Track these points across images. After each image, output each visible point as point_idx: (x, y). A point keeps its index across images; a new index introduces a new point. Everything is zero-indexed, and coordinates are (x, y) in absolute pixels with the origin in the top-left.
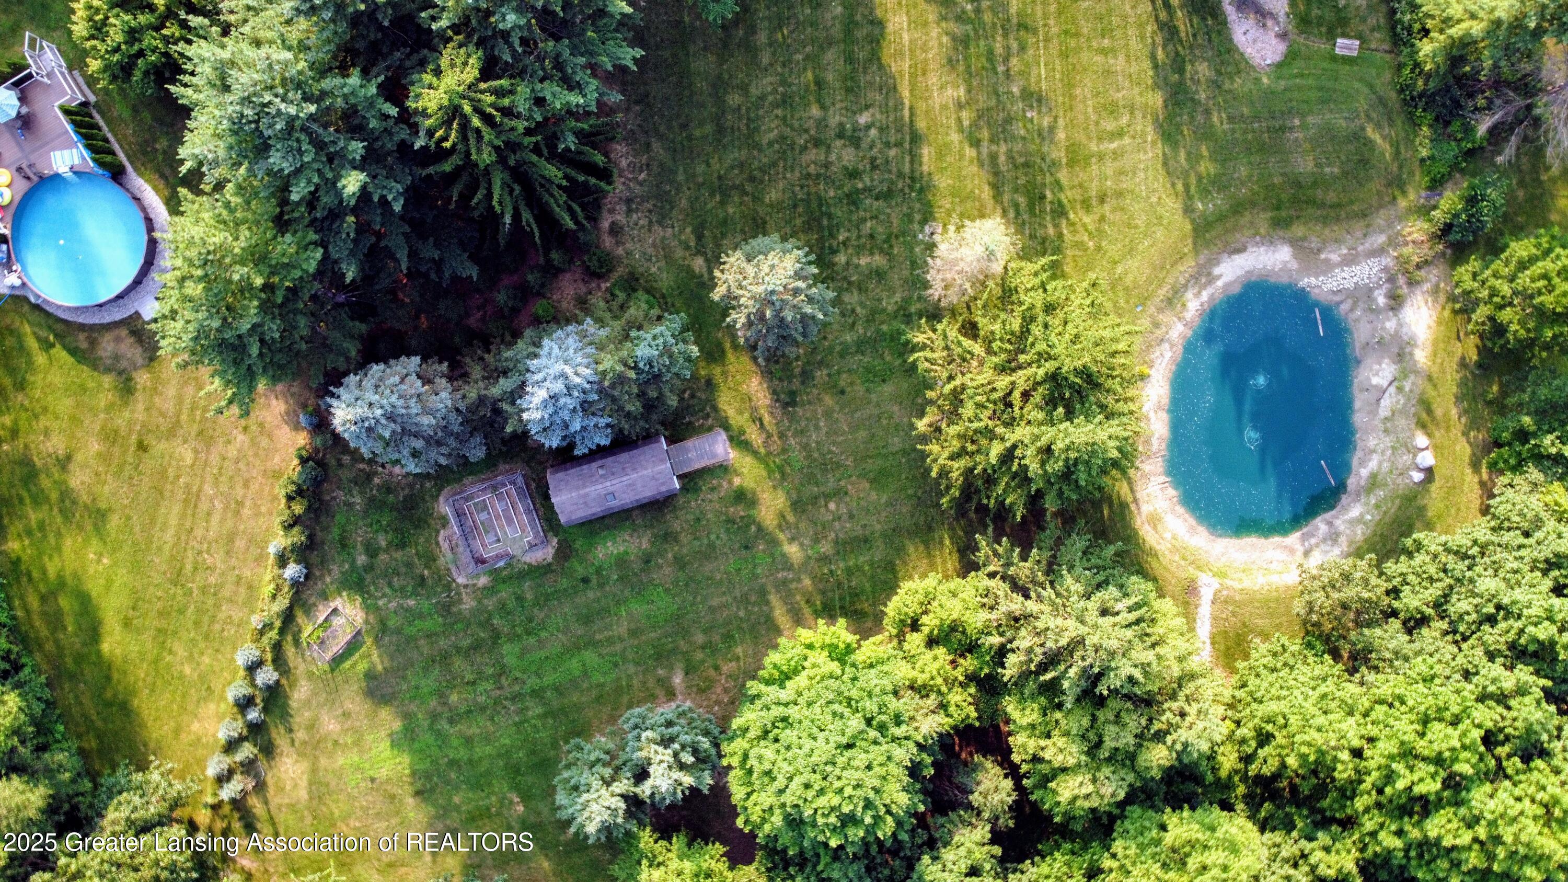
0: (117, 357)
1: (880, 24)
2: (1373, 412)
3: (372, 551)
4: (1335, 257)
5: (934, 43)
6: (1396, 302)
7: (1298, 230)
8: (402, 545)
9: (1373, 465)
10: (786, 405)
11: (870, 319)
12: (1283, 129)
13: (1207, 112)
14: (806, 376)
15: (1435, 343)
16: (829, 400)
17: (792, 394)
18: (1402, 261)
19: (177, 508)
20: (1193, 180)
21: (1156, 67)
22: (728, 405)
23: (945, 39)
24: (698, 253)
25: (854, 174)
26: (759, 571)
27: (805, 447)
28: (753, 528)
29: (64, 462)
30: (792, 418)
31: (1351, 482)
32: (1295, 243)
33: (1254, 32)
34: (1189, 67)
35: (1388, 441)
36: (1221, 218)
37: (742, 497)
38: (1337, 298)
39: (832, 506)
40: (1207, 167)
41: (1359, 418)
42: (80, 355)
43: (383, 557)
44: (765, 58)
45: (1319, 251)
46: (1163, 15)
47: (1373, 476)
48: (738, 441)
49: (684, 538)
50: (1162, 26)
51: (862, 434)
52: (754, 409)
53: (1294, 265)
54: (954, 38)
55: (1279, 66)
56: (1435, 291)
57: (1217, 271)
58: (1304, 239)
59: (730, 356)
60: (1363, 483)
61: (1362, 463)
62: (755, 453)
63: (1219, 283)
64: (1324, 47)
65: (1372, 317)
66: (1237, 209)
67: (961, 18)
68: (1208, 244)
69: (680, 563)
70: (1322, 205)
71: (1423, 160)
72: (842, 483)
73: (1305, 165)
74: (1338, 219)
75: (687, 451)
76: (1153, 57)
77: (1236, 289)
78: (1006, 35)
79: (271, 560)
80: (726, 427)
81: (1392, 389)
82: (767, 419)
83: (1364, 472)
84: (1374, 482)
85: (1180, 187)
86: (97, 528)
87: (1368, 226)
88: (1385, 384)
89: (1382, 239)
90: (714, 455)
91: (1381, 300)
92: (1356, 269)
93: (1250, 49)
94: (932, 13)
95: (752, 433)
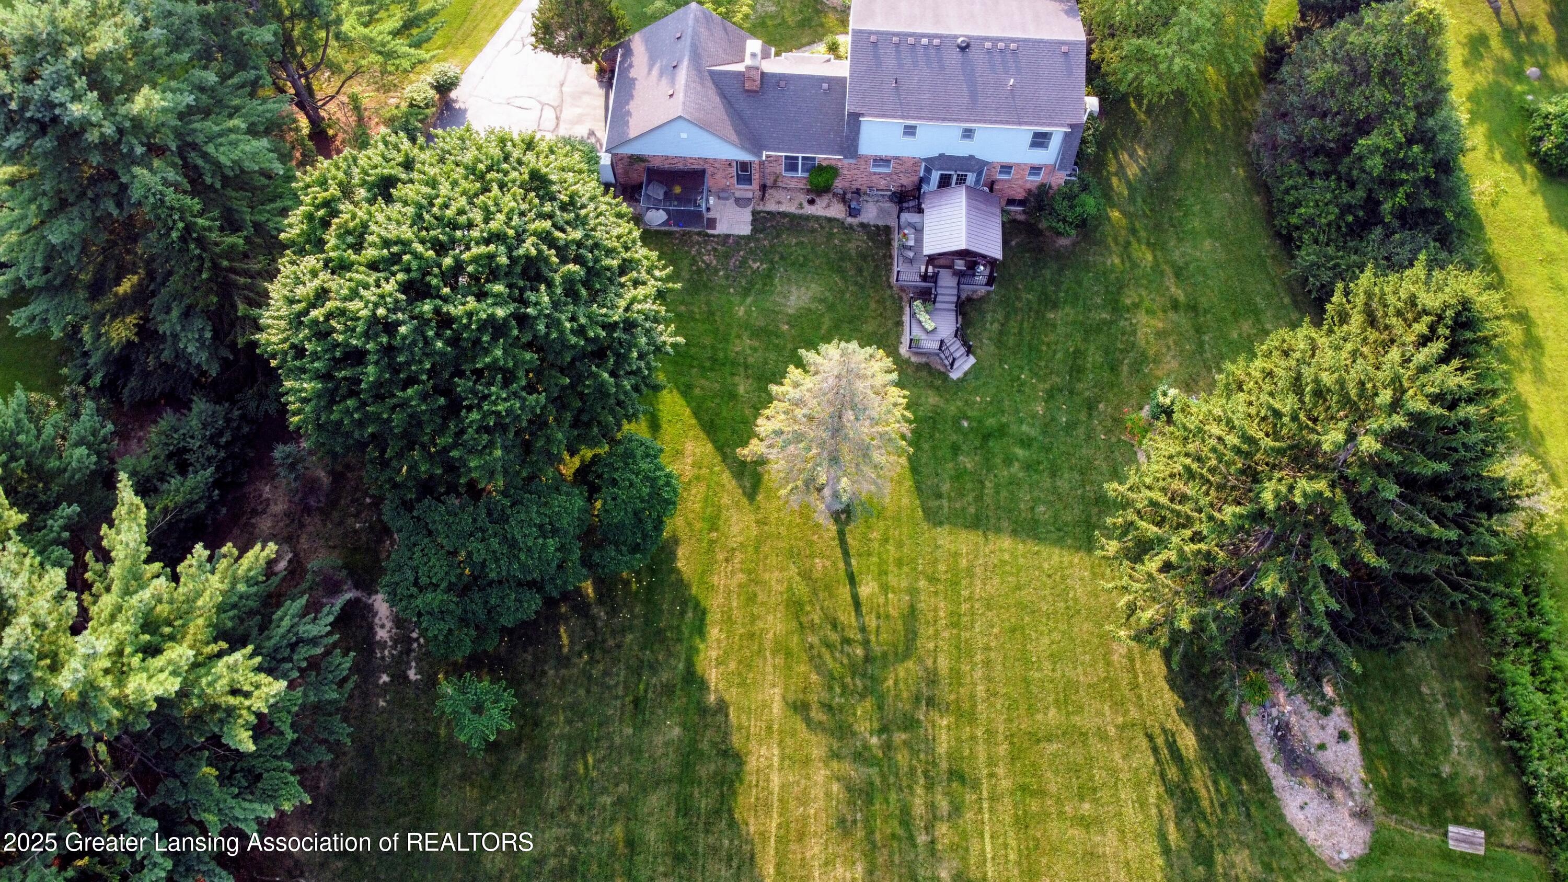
1: (738, 759)
5: (817, 792)
21: (1166, 851)
23: (835, 787)
33: (1316, 807)
34: (1219, 857)
44: (553, 798)
46: (1173, 773)
50: (1171, 789)
54: (849, 789)
55: (1362, 862)
64: (1429, 837)
67: (861, 756)
76: (1162, 836)
78: (930, 787)
93: (1312, 836)
94: (817, 746)
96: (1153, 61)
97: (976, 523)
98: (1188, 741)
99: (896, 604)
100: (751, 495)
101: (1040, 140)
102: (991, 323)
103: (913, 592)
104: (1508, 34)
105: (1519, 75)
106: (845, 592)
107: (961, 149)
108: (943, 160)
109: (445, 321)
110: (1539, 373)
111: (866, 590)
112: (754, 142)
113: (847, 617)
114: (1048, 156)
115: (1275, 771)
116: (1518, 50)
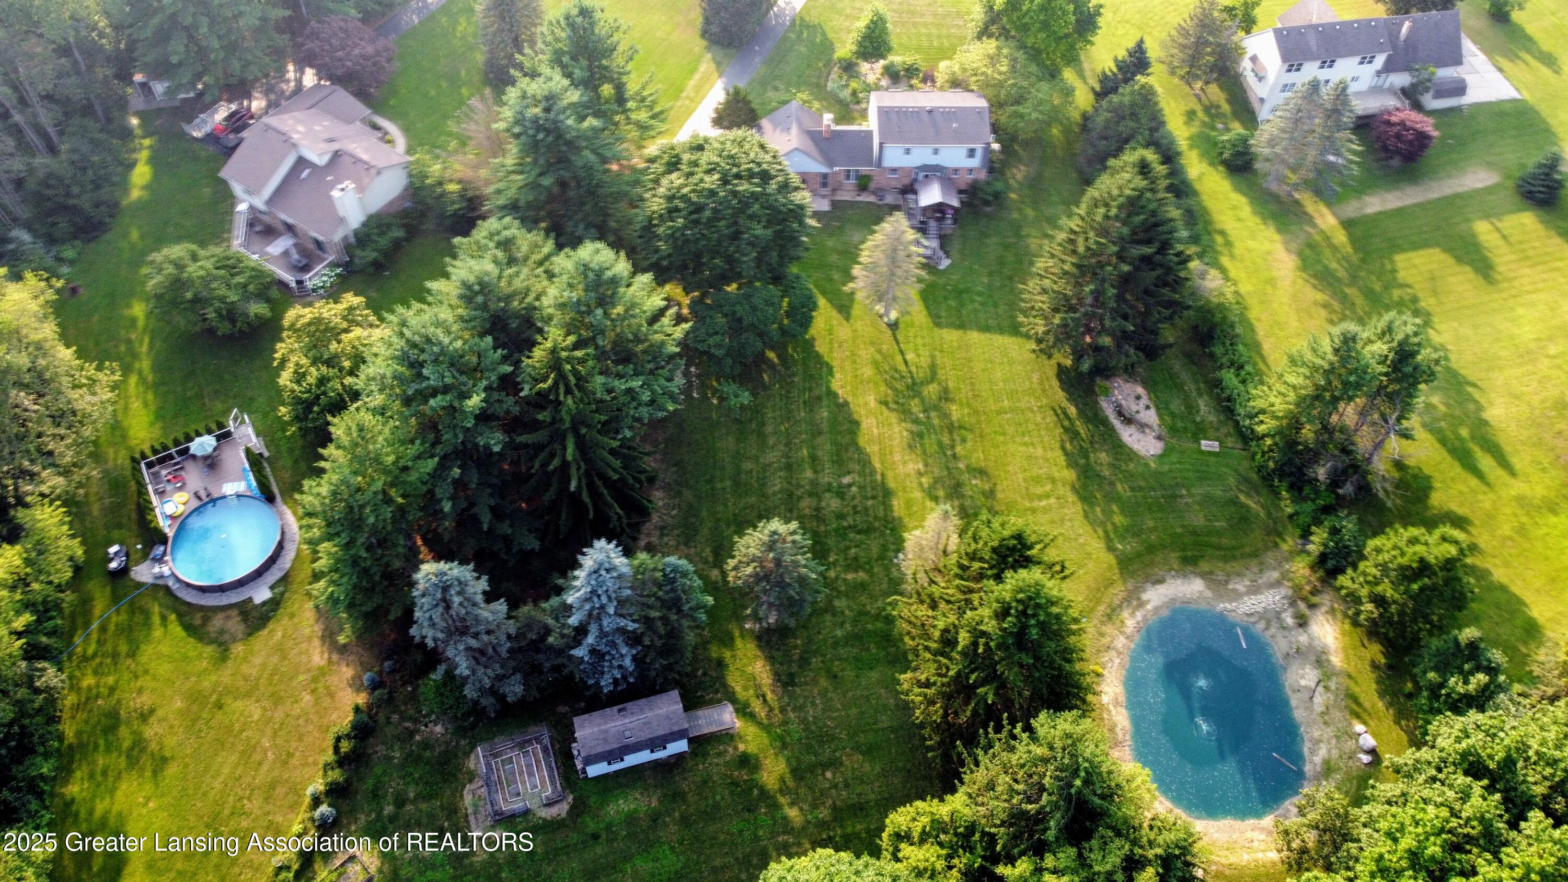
0: (222, 632)
1: (857, 424)
2: (1309, 708)
3: (400, 802)
4: (1241, 588)
5: (897, 436)
6: (1302, 622)
7: (1204, 566)
8: (429, 797)
9: (1323, 752)
10: (785, 685)
11: (855, 621)
12: (1174, 497)
13: (1112, 484)
14: (804, 662)
15: (1345, 649)
16: (824, 682)
17: (791, 676)
18: (1297, 589)
19: (234, 758)
20: (1109, 527)
21: (1066, 454)
22: (735, 682)
23: (905, 433)
24: (715, 566)
25: (840, 516)
26: (761, 833)
27: (804, 721)
28: (756, 792)
29: (145, 717)
30: (791, 696)
31: (1308, 768)
32: (1203, 575)
33: (1137, 435)
34: (1092, 455)
35: (1329, 732)
36: (1139, 555)
37: (747, 762)
38: (1252, 619)
39: (829, 775)
40: (1118, 519)
41: (1299, 714)
42: (190, 629)
43: (409, 807)
44: (771, 441)
45: (1227, 582)
46: (1066, 423)
47: (1326, 762)
48: (743, 710)
49: (691, 798)
50: (1066, 430)
51: (854, 711)
52: (758, 687)
53: (1208, 594)
54: (912, 432)
55: (1161, 456)
56: (1332, 611)
57: (1145, 597)
58: (1211, 573)
59: (739, 642)
60: (1318, 769)
61: (1313, 752)
62: (759, 724)
63: (1149, 607)
64: (1193, 446)
65: (1286, 633)
66: (1151, 549)
67: (916, 421)
68: (1133, 574)
69: (685, 821)
70: (1219, 548)
71: (1291, 517)
72: (837, 754)
73: (1198, 520)
74: (1234, 558)
75: (697, 718)
76: (1063, 448)
77: (1165, 613)
78: (951, 433)
79: (307, 800)
80: (733, 699)
81: (1320, 689)
82: (769, 696)
83: (1318, 759)
84: (1328, 770)
85: (1100, 532)
86: (155, 773)
87: (1261, 563)
88: (1313, 685)
89: (1275, 575)
90: (723, 723)
91: (1290, 621)
92: (1261, 597)
93: (1136, 447)
94: (893, 418)
95: (757, 706)
96: (1021, 116)
97: (960, 327)
98: (1072, 411)
99: (925, 361)
100: (848, 318)
101: (971, 153)
102: (956, 246)
103: (933, 357)
104: (1207, 109)
105: (1213, 128)
106: (899, 358)
107: (933, 160)
108: (925, 168)
109: (735, 194)
110: (1232, 257)
111: (909, 357)
112: (831, 163)
113: (902, 367)
114: (975, 162)
115: (1116, 423)
116: (1213, 117)
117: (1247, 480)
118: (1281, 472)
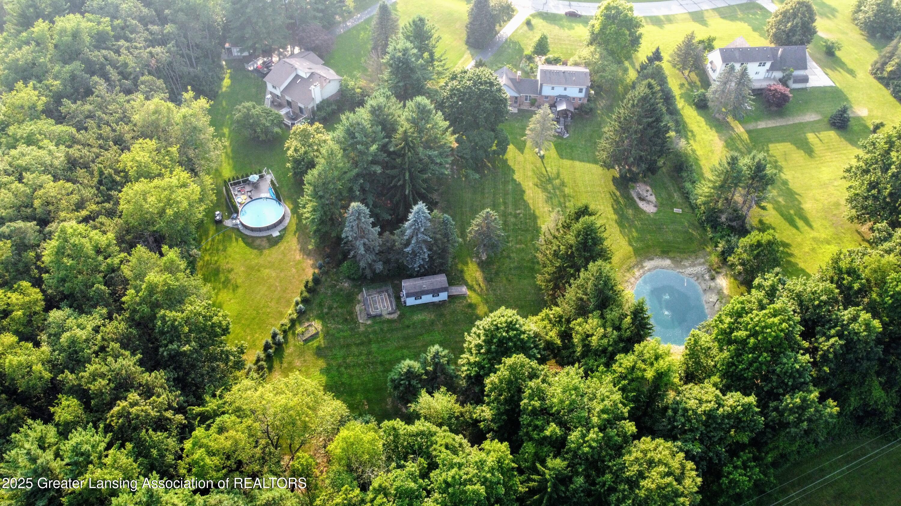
0: (260, 245)
1: (524, 192)
2: (712, 309)
3: (330, 308)
4: (687, 264)
5: (541, 197)
6: (713, 279)
7: (671, 255)
8: (342, 308)
10: (488, 282)
11: (519, 262)
12: (660, 228)
13: (633, 221)
14: (497, 274)
15: (730, 288)
16: (505, 282)
17: (491, 279)
18: (711, 266)
19: (265, 288)
20: (631, 237)
21: (614, 209)
22: (468, 277)
23: (544, 197)
25: (515, 224)
27: (495, 294)
29: (230, 271)
30: (491, 285)
32: (670, 258)
33: (646, 205)
34: (625, 211)
36: (643, 249)
37: (471, 306)
38: (690, 276)
40: (635, 234)
42: (247, 244)
43: (334, 310)
44: (487, 195)
45: (681, 261)
46: (615, 198)
48: (471, 288)
49: (448, 317)
50: (615, 201)
51: (516, 293)
52: (477, 281)
53: (672, 266)
54: (547, 197)
55: (656, 213)
56: (726, 275)
57: (644, 264)
58: (674, 258)
59: (470, 265)
62: (477, 293)
63: (646, 269)
64: (670, 210)
65: (705, 282)
66: (648, 247)
67: (550, 193)
68: (640, 255)
69: (445, 324)
70: (678, 248)
71: (711, 239)
73: (670, 237)
74: (685, 252)
75: (453, 288)
76: (613, 207)
79: (294, 304)
80: (467, 284)
81: (717, 302)
82: (482, 284)
85: (626, 238)
86: (234, 290)
87: (697, 255)
88: (715, 300)
89: (702, 260)
90: (462, 292)
91: (707, 277)
92: (696, 268)
93: (645, 209)
94: (539, 191)
95: (476, 287)
96: (604, 77)
97: (572, 159)
98: (618, 194)
99: (555, 171)
100: (522, 153)
101: (581, 91)
102: (571, 129)
103: (558, 170)
104: (689, 84)
105: (692, 91)
106: (544, 169)
107: (564, 93)
108: (560, 96)
109: (479, 89)
110: (695, 141)
111: (548, 169)
112: (519, 92)
113: (545, 173)
114: (582, 95)
115: (637, 200)
116: (692, 87)
117: (693, 224)
118: (708, 220)
